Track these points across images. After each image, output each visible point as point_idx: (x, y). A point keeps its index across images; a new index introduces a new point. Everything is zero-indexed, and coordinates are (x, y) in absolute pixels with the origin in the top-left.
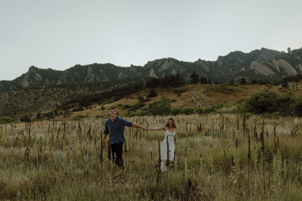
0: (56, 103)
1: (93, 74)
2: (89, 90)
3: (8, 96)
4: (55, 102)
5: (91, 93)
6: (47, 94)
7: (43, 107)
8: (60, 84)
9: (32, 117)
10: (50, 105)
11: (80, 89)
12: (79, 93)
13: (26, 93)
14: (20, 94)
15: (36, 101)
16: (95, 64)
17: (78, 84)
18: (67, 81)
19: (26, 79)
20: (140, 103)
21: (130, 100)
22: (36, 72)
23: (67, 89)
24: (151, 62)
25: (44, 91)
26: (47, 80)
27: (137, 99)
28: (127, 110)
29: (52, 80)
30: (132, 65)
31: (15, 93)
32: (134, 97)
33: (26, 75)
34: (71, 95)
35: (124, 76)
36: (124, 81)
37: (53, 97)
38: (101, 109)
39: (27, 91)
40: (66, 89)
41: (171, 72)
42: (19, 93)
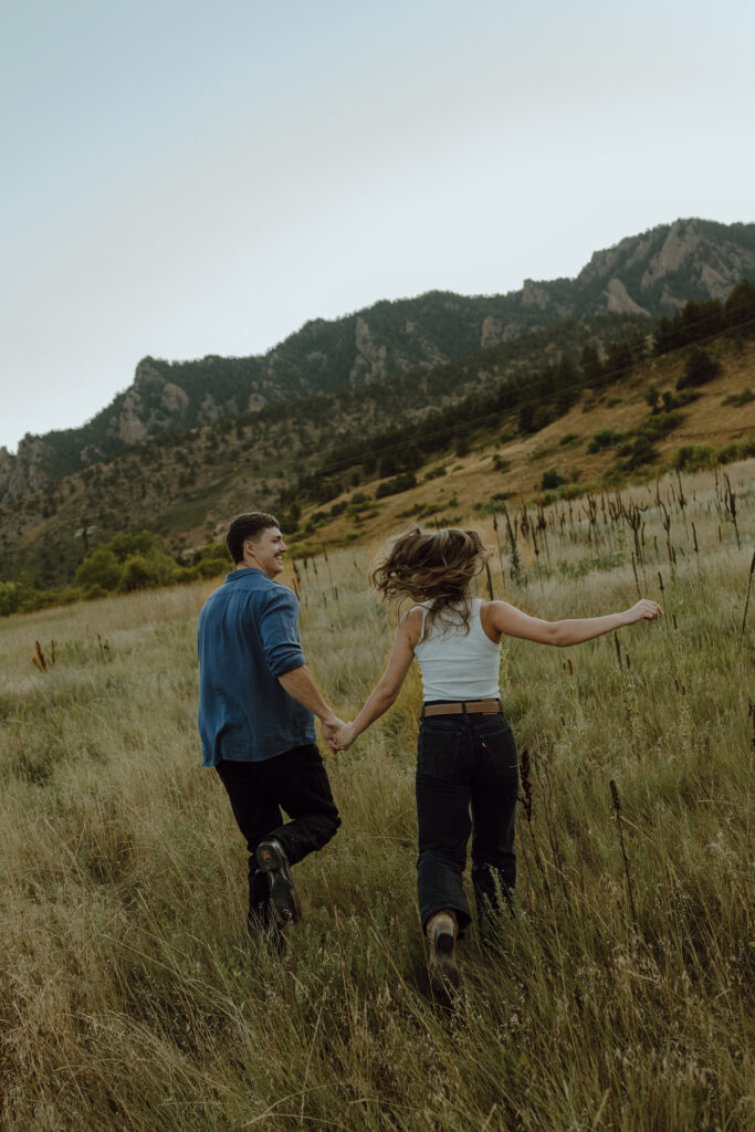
0: (263, 482)
1: (379, 347)
2: (381, 413)
3: (83, 488)
4: (259, 480)
5: (389, 424)
6: (223, 454)
7: (218, 507)
8: (263, 410)
9: (186, 552)
10: (241, 496)
11: (344, 415)
12: (343, 431)
13: (147, 464)
14: (124, 471)
15: (189, 489)
16: (382, 306)
17: (333, 395)
18: (285, 391)
19: (131, 413)
20: (659, 417)
21: (608, 411)
22: (163, 380)
23: (294, 424)
24: (605, 252)
25: (209, 444)
26: (208, 402)
27: (633, 404)
28: (612, 453)
29: (229, 397)
30: (528, 282)
31: (107, 469)
32: (616, 397)
33: (130, 396)
34: (312, 443)
35: (502, 333)
36: (511, 350)
37: (248, 460)
38: (492, 466)
39: (147, 456)
40: (290, 422)
41: (699, 276)
42: (122, 466)
